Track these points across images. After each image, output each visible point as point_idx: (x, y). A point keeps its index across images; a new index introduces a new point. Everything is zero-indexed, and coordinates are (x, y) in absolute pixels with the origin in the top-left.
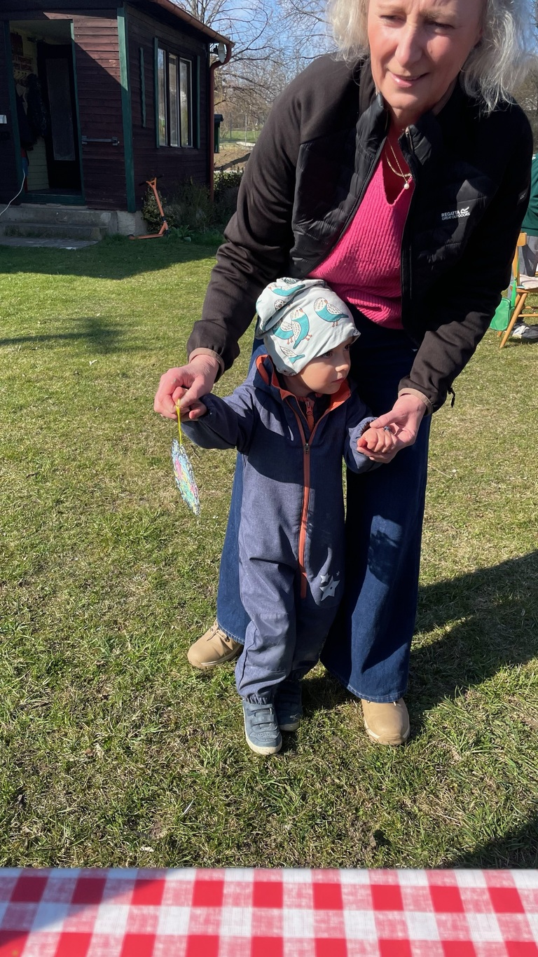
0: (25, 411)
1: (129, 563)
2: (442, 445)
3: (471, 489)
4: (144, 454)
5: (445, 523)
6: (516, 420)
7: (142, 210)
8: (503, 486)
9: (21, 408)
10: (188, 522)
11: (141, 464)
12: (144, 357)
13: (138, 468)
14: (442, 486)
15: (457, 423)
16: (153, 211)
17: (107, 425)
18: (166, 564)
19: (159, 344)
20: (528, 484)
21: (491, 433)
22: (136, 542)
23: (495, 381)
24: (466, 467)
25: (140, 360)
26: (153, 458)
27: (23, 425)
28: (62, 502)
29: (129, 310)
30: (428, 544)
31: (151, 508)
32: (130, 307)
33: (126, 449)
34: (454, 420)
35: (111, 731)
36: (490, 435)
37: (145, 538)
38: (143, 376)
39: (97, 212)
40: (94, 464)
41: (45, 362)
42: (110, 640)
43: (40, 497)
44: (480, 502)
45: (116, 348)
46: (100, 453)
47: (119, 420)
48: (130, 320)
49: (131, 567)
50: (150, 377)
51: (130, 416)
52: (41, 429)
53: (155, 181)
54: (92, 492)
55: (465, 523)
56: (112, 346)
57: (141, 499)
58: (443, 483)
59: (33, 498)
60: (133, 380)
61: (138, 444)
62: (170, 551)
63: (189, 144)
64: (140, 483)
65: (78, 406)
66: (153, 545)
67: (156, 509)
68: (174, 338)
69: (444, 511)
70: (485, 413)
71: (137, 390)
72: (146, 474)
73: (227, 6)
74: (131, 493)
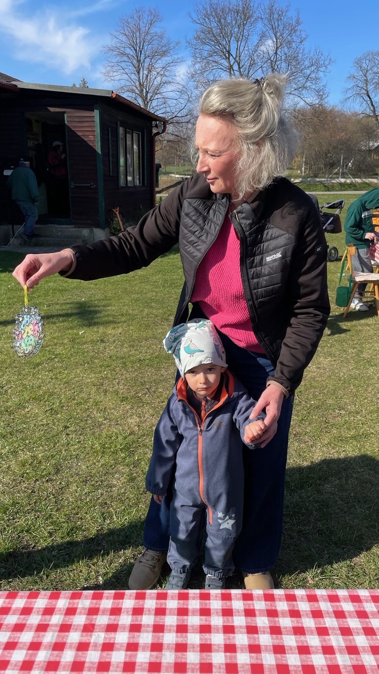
0: (41, 367)
1: (111, 466)
2: (305, 385)
3: (323, 414)
4: (117, 395)
5: (306, 437)
6: (352, 367)
7: (110, 228)
8: (343, 412)
9: (38, 365)
10: (146, 439)
11: (116, 401)
12: (114, 328)
13: (114, 404)
14: (305, 412)
15: (315, 370)
16: (116, 228)
17: (93, 375)
18: (134, 467)
19: (123, 319)
20: (359, 411)
21: (336, 376)
22: (114, 453)
23: (340, 341)
24: (320, 400)
25: (111, 330)
26: (123, 397)
27: (40, 376)
28: (68, 427)
29: (103, 296)
30: (296, 451)
31: (123, 430)
32: (103, 294)
33: (106, 391)
34: (313, 368)
35: (108, 569)
36: (335, 378)
37: (121, 450)
38: (114, 342)
39: (80, 229)
40: (86, 402)
41: (51, 333)
42: (103, 514)
43: (54, 424)
44: (328, 423)
45: (96, 322)
46: (90, 395)
47: (100, 372)
48: (104, 303)
49: (113, 469)
50: (118, 342)
51: (107, 369)
52: (52, 379)
53: (118, 209)
54: (86, 420)
55: (319, 437)
56: (93, 321)
57: (117, 424)
58: (306, 410)
59: (50, 425)
60: (108, 344)
61: (113, 387)
62: (137, 458)
63: (140, 183)
64: (115, 414)
65: (74, 363)
66: (126, 454)
67: (126, 431)
68: (133, 314)
69: (306, 429)
70: (333, 363)
71: (111, 350)
72: (119, 408)
73: (162, 90)
74: (110, 421)
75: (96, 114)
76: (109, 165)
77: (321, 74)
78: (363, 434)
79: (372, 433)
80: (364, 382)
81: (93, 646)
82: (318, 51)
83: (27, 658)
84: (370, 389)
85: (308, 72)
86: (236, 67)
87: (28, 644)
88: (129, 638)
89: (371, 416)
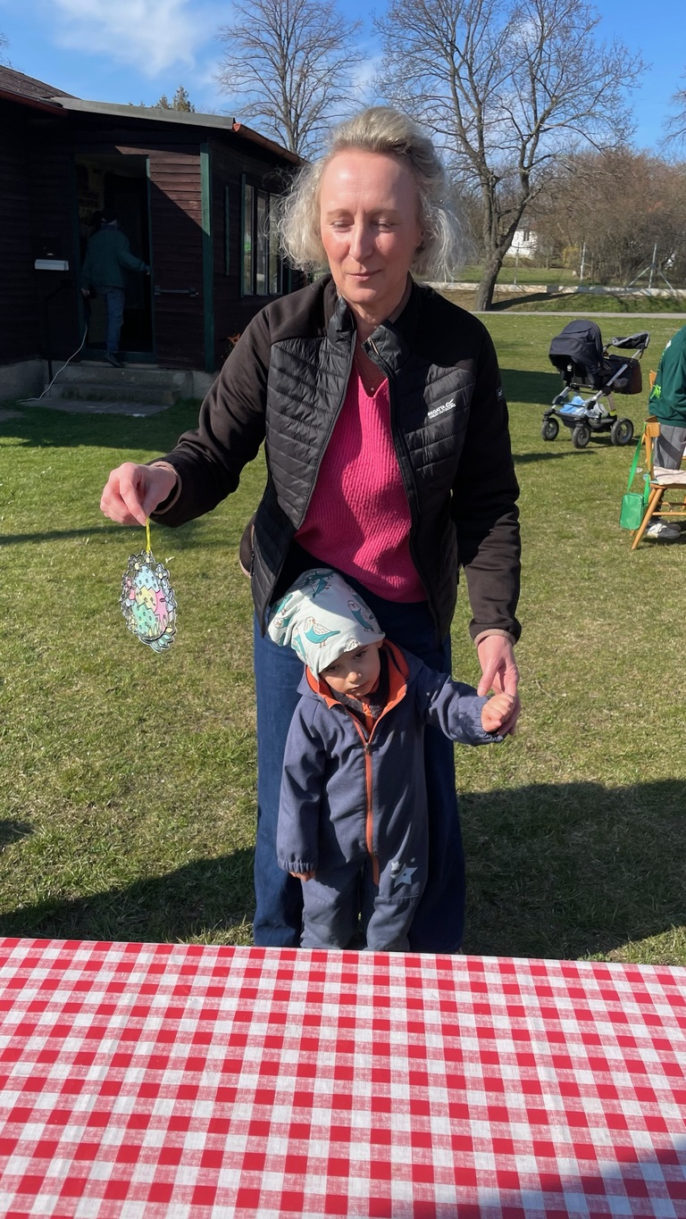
0: (98, 616)
1: (216, 787)
2: (554, 665)
3: (580, 715)
4: (228, 669)
5: (549, 752)
6: (639, 637)
8: (615, 714)
9: (94, 612)
11: (226, 679)
12: (226, 553)
13: (222, 684)
14: (550, 711)
15: (574, 640)
17: (188, 635)
20: (643, 712)
21: (610, 652)
22: (223, 765)
23: (622, 590)
24: (578, 691)
25: (221, 557)
26: (238, 674)
27: (98, 633)
28: (145, 720)
30: (529, 775)
31: (237, 728)
33: (209, 663)
34: (570, 636)
36: (608, 654)
37: (232, 760)
38: (225, 577)
39: (169, 372)
40: (175, 679)
41: (117, 558)
43: (121, 714)
44: (588, 731)
45: (195, 542)
46: (182, 667)
47: (200, 629)
49: (218, 791)
50: (233, 578)
51: (212, 624)
52: (117, 638)
54: (175, 710)
55: (569, 753)
56: (189, 540)
57: (227, 719)
58: (551, 708)
59: (115, 716)
60: (214, 581)
61: (221, 656)
63: (278, 290)
64: (225, 701)
67: (242, 730)
70: (606, 628)
71: (219, 593)
72: (231, 691)
73: (327, 112)
74: (216, 712)
75: (204, 160)
76: (225, 255)
77: (622, 91)
78: (646, 751)
79: (663, 751)
80: (658, 664)
81: (188, 1013)
82: (619, 47)
83: (96, 1024)
84: (667, 676)
85: (599, 85)
86: (464, 72)
87: (97, 1007)
88: (239, 1005)
89: (664, 722)
